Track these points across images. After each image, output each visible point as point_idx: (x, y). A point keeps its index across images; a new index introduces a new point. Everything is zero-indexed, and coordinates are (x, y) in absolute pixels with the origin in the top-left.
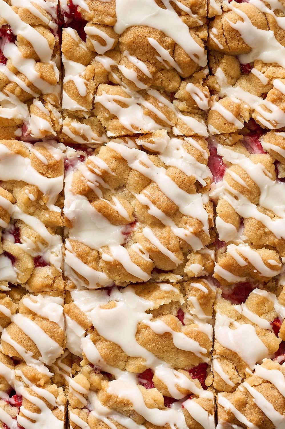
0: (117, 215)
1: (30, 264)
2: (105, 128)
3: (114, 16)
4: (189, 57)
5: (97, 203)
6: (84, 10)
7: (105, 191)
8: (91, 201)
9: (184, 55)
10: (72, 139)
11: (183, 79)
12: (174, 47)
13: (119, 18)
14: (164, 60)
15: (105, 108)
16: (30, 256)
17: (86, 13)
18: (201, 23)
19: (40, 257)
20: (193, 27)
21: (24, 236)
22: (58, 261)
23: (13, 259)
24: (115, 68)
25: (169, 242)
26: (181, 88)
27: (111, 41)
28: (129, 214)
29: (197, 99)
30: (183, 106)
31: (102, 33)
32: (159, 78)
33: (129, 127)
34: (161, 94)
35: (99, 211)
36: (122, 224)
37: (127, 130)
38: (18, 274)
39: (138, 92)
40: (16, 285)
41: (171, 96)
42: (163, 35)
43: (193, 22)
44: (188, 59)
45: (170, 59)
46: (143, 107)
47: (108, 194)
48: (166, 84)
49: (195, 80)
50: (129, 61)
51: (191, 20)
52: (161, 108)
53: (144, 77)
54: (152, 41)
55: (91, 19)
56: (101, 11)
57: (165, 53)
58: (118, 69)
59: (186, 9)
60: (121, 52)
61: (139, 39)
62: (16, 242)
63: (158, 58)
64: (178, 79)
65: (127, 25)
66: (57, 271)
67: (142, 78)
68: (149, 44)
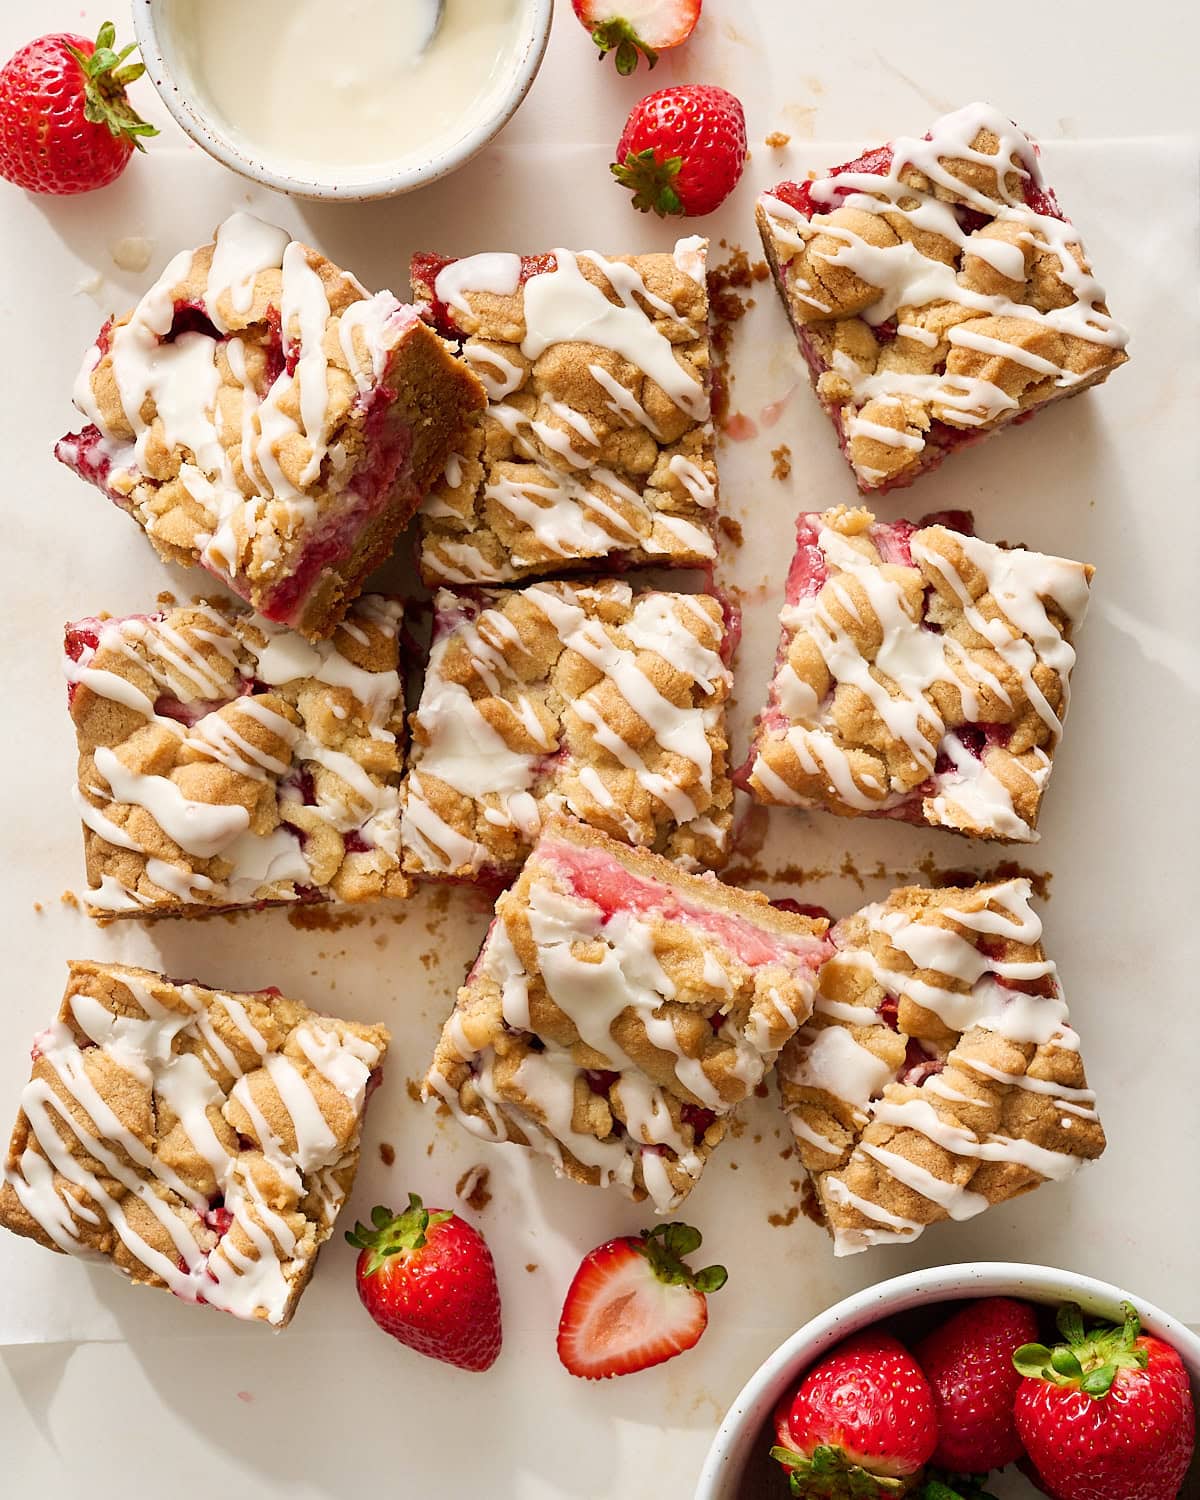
0: (523, 733)
1: (336, 848)
2: (507, 549)
3: (522, 323)
4: (672, 402)
5: (484, 702)
6: (459, 312)
7: (506, 684)
8: (474, 699)
9: (661, 398)
10: (443, 576)
11: (662, 447)
12: (641, 383)
13: (530, 327)
14: (623, 410)
15: (506, 511)
16: (336, 830)
17: (466, 318)
18: (694, 334)
19: (355, 833)
20: (679, 341)
21: (323, 793)
22: (391, 838)
23: (302, 836)
24: (526, 429)
25: (630, 801)
26: (660, 465)
27: (515, 375)
28: (547, 735)
29: (692, 487)
30: (664, 500)
31: (498, 358)
32: (613, 446)
33: (556, 547)
34: (618, 477)
35: (489, 720)
36: (531, 752)
37: (550, 551)
38: (312, 867)
39: (572, 474)
40: (309, 888)
41: (639, 481)
42: (620, 359)
43: (679, 332)
44: (670, 406)
45: (635, 407)
46: (583, 506)
47: (512, 690)
48: (629, 457)
49: (687, 448)
50: (552, 413)
51: (675, 327)
52: (619, 506)
53: (584, 444)
54: (599, 372)
55: (475, 330)
56: (495, 314)
57: (625, 396)
58: (531, 429)
59: (665, 307)
60: (537, 397)
61: (572, 369)
62: (306, 803)
63: (611, 406)
64: (651, 447)
65: (547, 340)
66: (389, 859)
67: (581, 447)
68: (591, 378)
